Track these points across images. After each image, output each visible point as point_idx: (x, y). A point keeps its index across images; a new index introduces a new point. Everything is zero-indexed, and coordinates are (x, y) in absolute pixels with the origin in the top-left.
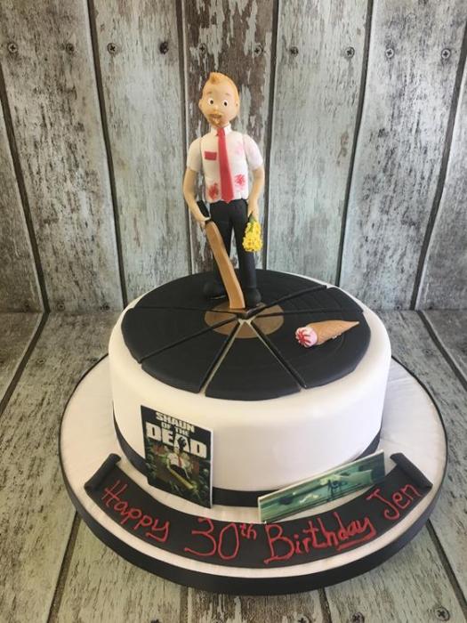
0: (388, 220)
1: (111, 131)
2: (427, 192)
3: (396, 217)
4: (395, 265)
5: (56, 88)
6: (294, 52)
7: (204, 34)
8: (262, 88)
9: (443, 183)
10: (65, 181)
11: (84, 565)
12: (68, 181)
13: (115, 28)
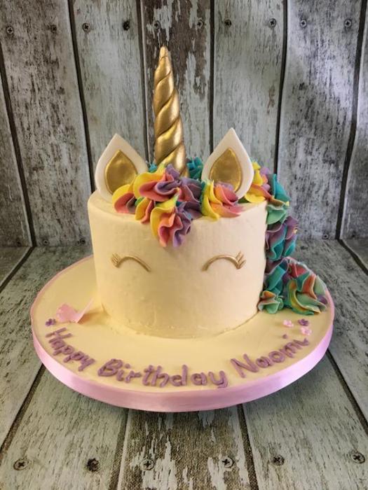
0: (312, 160)
1: (86, 93)
2: (342, 135)
3: (318, 157)
4: (320, 199)
5: (42, 60)
6: (228, 23)
7: (157, 13)
8: (204, 54)
9: (355, 127)
10: (49, 135)
11: (36, 416)
12: (52, 135)
13: (88, 12)
